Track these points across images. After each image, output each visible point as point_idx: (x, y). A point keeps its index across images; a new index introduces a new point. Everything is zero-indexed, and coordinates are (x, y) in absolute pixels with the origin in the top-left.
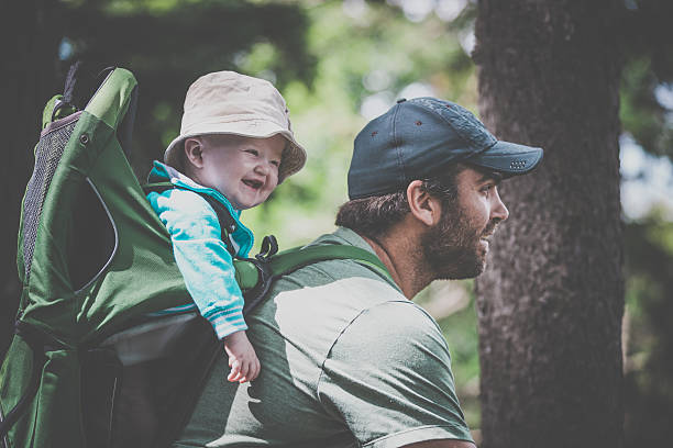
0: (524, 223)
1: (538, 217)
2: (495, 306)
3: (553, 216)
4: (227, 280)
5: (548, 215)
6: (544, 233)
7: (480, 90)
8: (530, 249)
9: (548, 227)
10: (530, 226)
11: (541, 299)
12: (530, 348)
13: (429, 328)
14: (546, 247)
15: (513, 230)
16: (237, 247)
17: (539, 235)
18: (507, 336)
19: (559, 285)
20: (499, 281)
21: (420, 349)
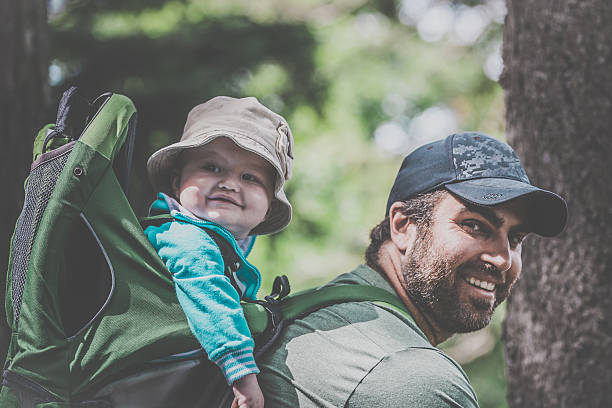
0: (557, 260)
1: (572, 255)
2: (526, 352)
3: (587, 253)
4: (236, 319)
5: (582, 252)
6: (578, 273)
7: (507, 117)
8: (562, 290)
9: (583, 267)
10: (562, 265)
11: (576, 345)
12: (564, 399)
13: (455, 376)
14: (580, 288)
15: (544, 269)
16: (243, 287)
17: (572, 274)
18: (538, 385)
19: (595, 329)
20: (529, 325)
21: (446, 400)
